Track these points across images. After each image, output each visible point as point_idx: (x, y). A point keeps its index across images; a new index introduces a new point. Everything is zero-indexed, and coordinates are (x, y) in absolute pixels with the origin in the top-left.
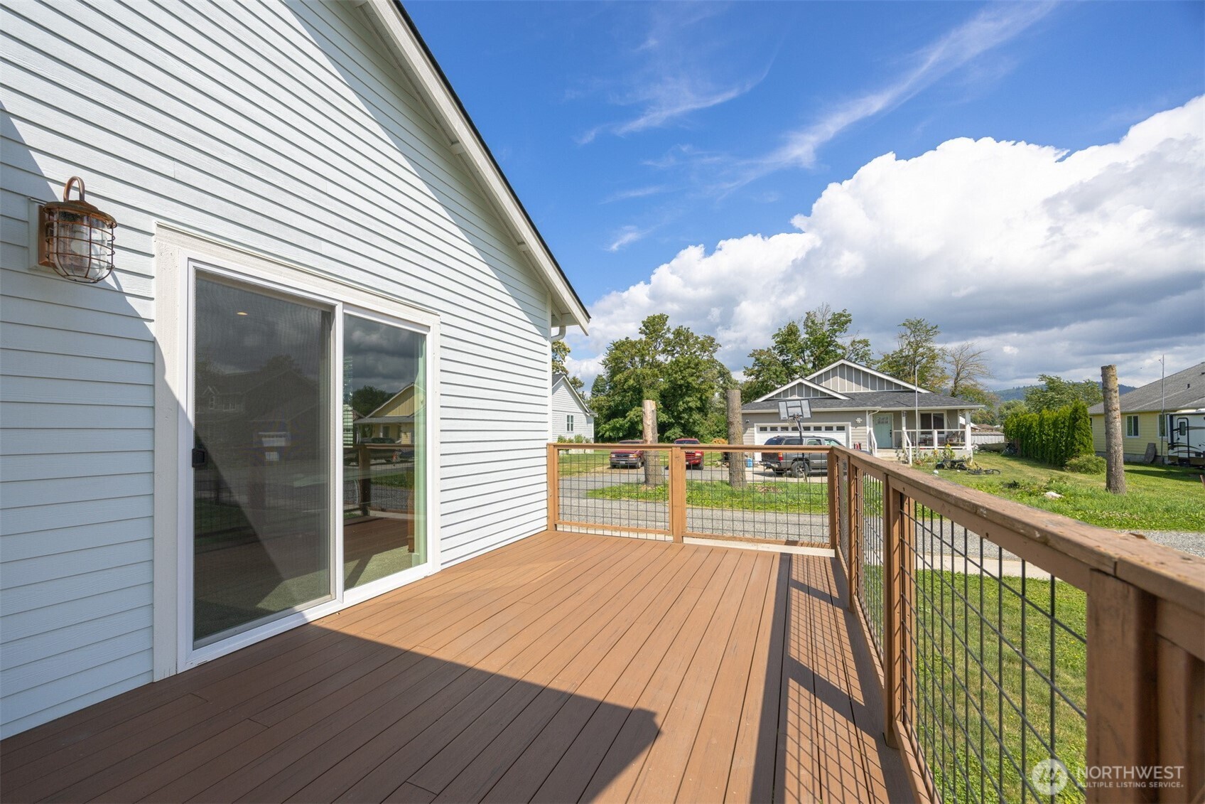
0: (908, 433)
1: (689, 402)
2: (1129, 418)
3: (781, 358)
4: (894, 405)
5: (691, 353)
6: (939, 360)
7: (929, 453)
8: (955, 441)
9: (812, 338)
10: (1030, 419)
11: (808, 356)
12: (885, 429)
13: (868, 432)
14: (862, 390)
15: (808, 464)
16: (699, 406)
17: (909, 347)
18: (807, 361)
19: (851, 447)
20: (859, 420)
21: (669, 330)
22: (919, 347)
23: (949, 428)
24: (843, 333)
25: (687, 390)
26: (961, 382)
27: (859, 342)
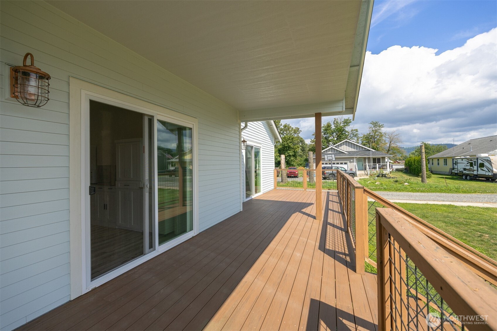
0: (368, 165)
1: (289, 153)
2: (444, 159)
3: (325, 136)
4: (364, 155)
5: (290, 134)
6: (384, 137)
7: (375, 172)
8: (384, 168)
9: (337, 128)
10: (412, 160)
11: (335, 135)
12: (361, 163)
13: (355, 165)
14: (353, 150)
15: (334, 176)
16: (293, 154)
17: (373, 132)
18: (334, 137)
19: (349, 170)
20: (352, 161)
21: (281, 125)
22: (376, 132)
23: (382, 163)
24: (348, 126)
25: (289, 148)
26: (392, 145)
27: (354, 130)
